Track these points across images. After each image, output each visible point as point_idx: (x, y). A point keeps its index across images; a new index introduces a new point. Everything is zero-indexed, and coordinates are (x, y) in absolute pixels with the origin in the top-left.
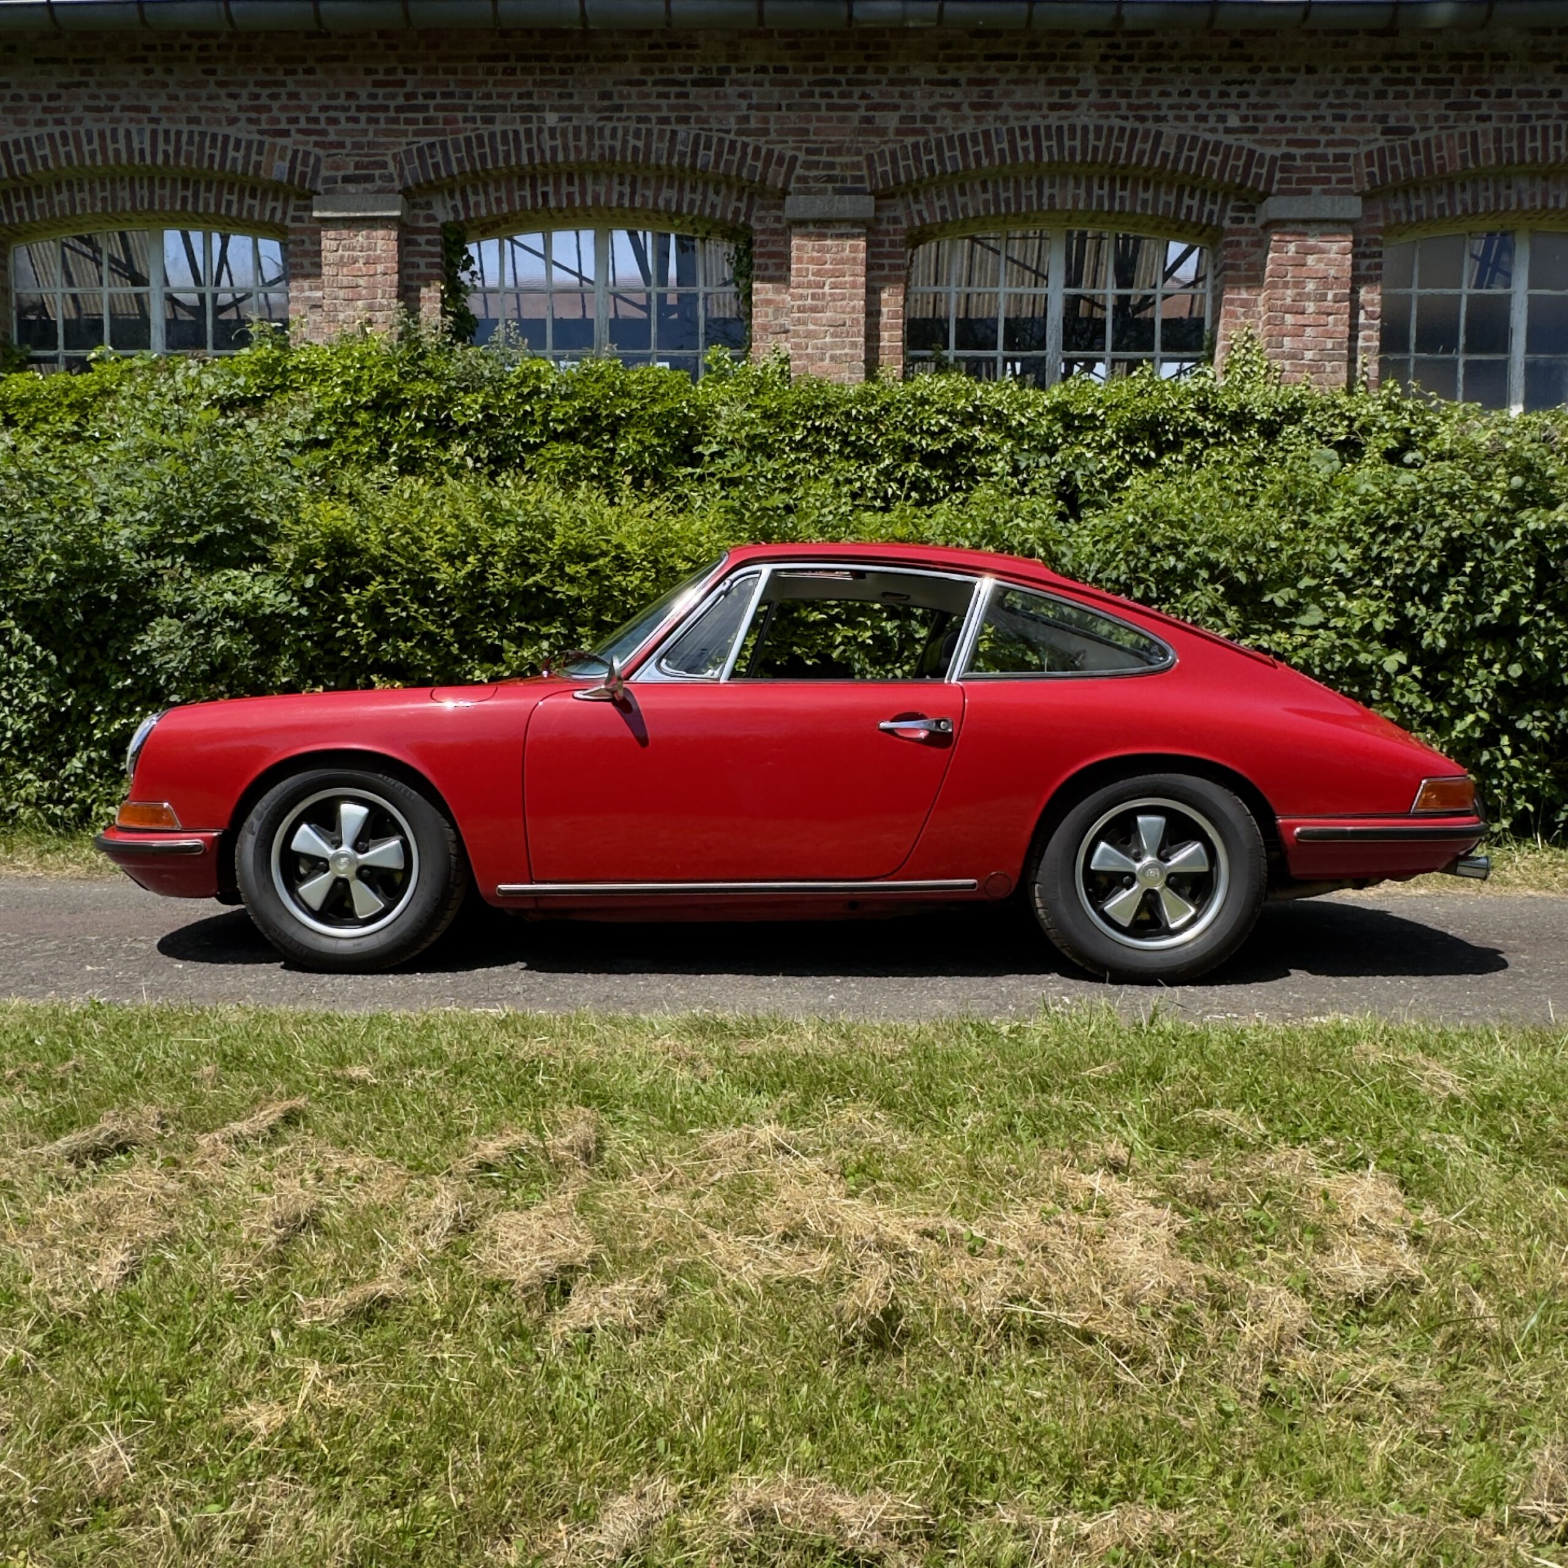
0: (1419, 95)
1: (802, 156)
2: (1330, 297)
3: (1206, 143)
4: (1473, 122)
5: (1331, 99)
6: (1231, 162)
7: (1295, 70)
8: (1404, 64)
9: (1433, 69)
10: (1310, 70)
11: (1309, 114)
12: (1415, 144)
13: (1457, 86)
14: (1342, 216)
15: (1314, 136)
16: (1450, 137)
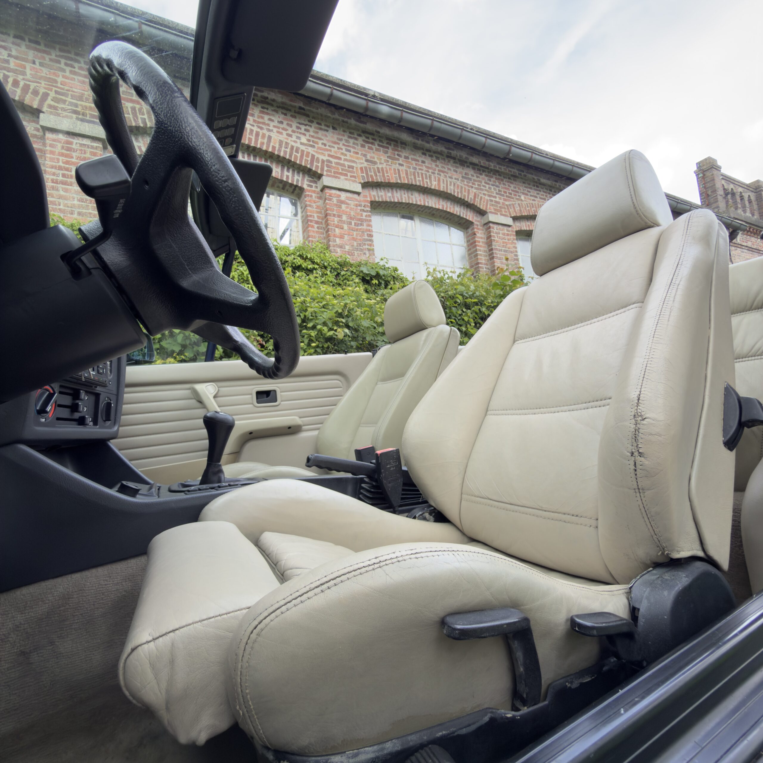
0: (377, 150)
1: (52, 94)
2: (353, 224)
3: (292, 147)
4: (397, 165)
5: (344, 142)
6: (305, 158)
7: (328, 126)
8: (370, 136)
9: (380, 141)
10: (334, 128)
11: (336, 146)
12: (378, 168)
13: (390, 151)
14: (354, 190)
15: (338, 155)
16: (390, 169)
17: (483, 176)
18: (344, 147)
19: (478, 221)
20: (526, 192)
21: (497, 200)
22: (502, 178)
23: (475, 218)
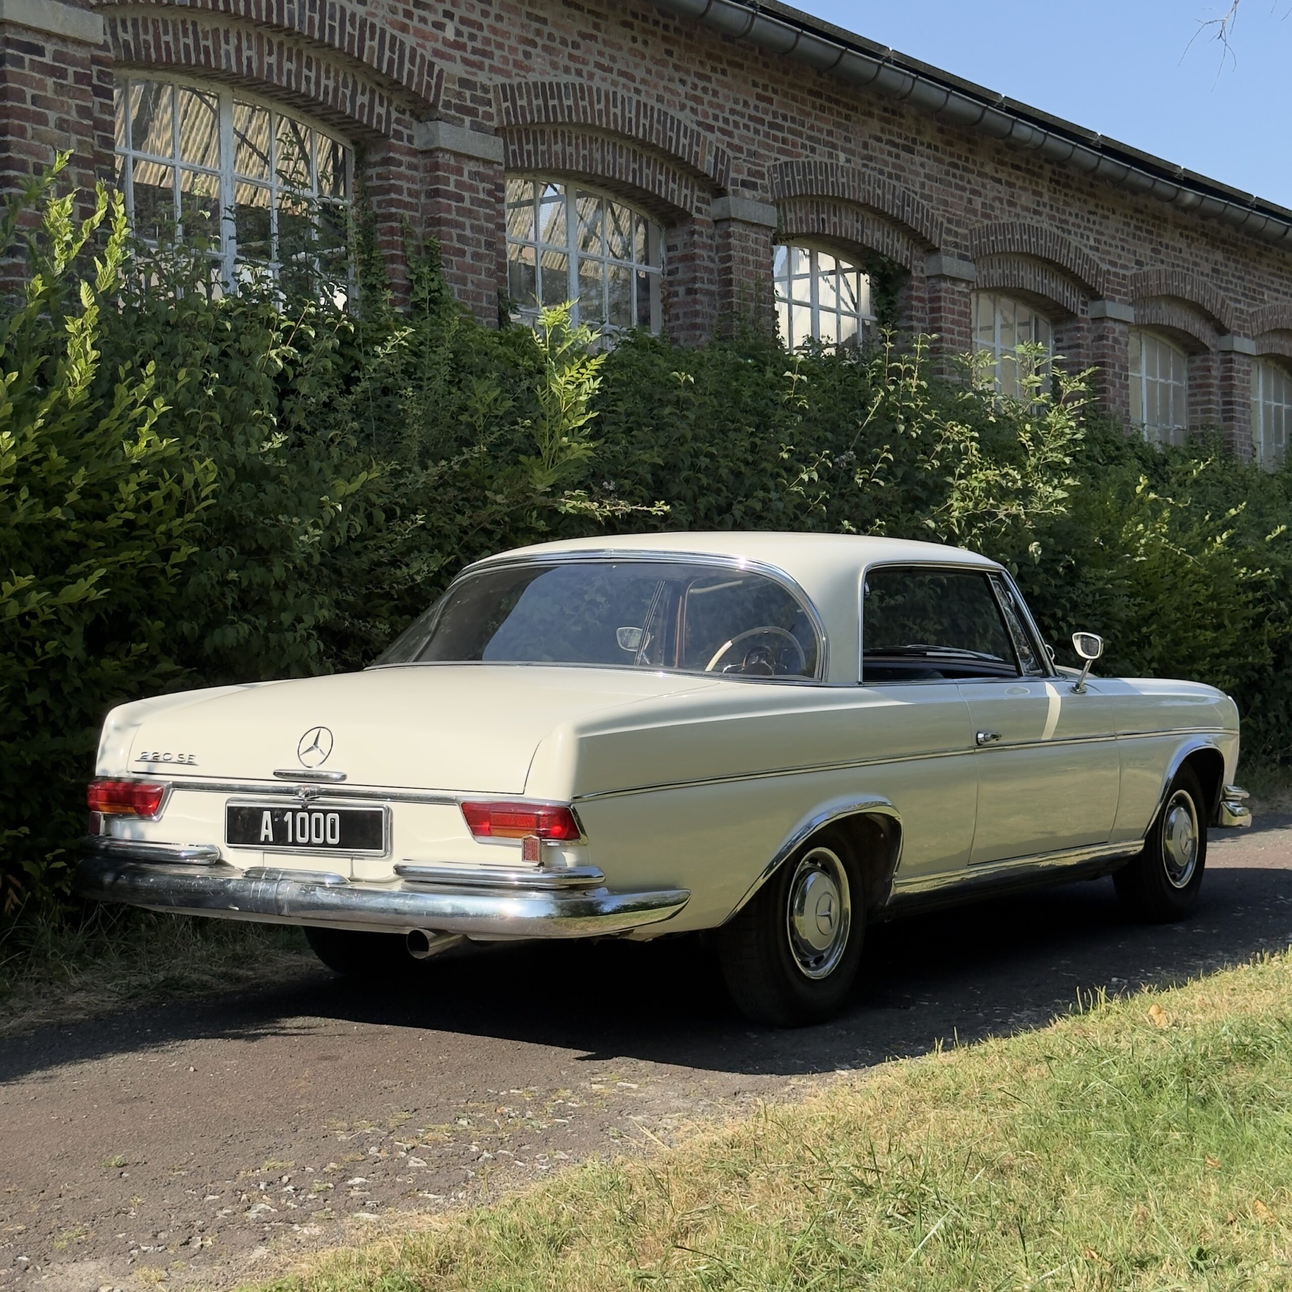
0: (1145, 239)
1: (945, 223)
3: (1084, 256)
4: (1159, 263)
5: (1120, 234)
6: (1091, 271)
7: (1109, 210)
8: (1140, 217)
9: (1148, 223)
11: (1114, 243)
12: (1144, 273)
13: (1155, 237)
15: (1116, 259)
16: (1153, 272)
17: (1231, 264)
18: (1120, 244)
19: (1214, 346)
20: (1269, 284)
21: (1241, 306)
22: (1247, 261)
23: (1213, 341)
